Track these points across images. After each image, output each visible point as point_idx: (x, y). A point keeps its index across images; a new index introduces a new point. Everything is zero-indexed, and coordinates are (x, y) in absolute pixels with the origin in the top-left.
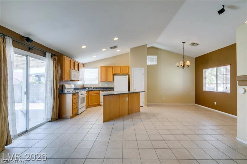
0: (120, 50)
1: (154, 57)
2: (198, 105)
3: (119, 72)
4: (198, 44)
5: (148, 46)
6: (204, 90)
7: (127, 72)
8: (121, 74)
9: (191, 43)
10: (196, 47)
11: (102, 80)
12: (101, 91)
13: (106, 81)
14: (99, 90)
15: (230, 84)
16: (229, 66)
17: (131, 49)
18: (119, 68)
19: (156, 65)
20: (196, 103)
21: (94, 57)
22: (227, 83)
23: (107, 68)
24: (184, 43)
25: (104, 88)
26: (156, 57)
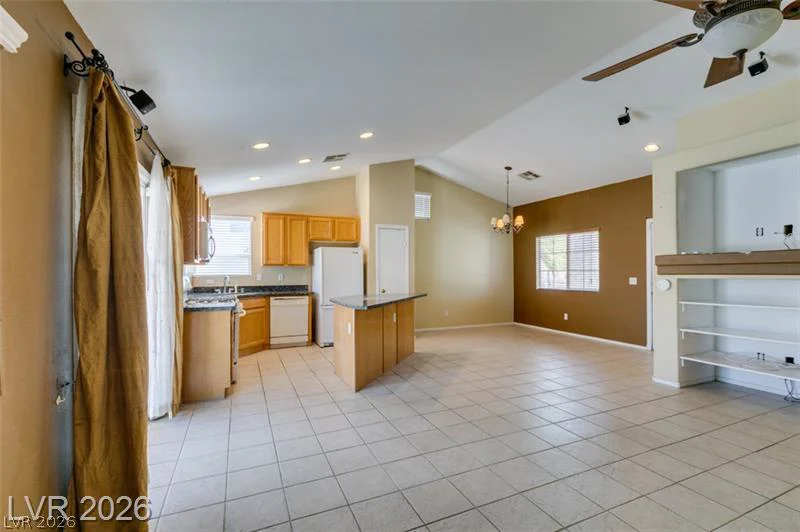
0: (342, 166)
1: (423, 196)
2: (521, 324)
3: (329, 236)
4: (536, 176)
5: (417, 163)
6: (538, 287)
7: (354, 237)
8: (334, 241)
9: (525, 171)
10: (532, 182)
11: (269, 262)
12: (272, 298)
13: (286, 263)
14: (265, 296)
15: (598, 273)
16: (596, 234)
17: (371, 166)
18: (330, 224)
19: (428, 219)
20: (516, 319)
21: (253, 179)
22: (591, 270)
23: (288, 219)
24: (509, 168)
25: (274, 287)
26: (429, 197)
